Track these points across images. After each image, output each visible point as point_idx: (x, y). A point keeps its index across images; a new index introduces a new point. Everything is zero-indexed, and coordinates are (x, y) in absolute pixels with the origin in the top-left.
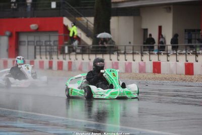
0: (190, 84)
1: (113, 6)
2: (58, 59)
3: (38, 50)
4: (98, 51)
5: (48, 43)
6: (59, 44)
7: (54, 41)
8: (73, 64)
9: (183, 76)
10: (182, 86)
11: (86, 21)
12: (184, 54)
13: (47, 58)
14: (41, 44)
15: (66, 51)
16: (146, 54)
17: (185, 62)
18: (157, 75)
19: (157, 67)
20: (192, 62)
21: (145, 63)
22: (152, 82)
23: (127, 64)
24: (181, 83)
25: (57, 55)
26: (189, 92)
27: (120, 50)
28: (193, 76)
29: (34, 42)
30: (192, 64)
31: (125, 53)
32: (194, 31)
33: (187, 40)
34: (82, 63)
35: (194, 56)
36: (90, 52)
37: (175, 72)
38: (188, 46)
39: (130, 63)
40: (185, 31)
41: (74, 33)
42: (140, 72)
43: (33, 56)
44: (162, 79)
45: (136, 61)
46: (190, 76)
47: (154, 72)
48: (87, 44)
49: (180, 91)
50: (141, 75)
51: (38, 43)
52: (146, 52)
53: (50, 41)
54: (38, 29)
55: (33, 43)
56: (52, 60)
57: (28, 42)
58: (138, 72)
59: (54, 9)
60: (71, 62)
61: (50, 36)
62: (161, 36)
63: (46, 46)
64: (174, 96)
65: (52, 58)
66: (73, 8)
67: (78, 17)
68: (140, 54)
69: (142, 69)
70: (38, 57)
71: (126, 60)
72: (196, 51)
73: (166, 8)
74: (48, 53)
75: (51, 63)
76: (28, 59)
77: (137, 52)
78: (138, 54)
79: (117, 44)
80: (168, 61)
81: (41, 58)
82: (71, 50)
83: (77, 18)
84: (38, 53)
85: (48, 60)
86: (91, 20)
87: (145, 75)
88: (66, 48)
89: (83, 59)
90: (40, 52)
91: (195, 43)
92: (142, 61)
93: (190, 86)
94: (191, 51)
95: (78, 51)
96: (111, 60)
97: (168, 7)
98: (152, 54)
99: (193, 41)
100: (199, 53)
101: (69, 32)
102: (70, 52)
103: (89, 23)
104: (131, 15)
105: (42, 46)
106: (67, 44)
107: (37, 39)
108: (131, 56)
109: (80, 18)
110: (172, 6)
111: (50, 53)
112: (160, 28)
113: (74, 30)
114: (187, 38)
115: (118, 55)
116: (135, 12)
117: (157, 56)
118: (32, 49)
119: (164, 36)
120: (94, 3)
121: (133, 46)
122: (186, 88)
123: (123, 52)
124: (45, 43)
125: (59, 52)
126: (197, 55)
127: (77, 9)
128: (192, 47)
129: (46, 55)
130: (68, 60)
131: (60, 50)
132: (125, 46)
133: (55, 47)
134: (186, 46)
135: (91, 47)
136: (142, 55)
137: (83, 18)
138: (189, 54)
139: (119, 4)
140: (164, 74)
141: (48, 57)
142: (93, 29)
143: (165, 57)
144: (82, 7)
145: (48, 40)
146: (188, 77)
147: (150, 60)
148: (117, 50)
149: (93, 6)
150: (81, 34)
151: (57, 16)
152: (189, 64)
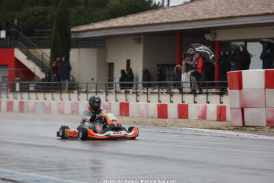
1: (72, 37)
2: (8, 98)
6: (10, 80)
7: (3, 77)
8: (25, 104)
9: (156, 120)
11: (41, 53)
12: (156, 93)
15: (18, 89)
16: (111, 92)
17: (157, 102)
18: (125, 118)
19: (124, 109)
20: (166, 103)
21: (110, 103)
25: (7, 94)
28: (166, 120)
30: (166, 106)
31: (86, 92)
32: (168, 66)
34: (36, 103)
35: (168, 96)
37: (145, 115)
40: (158, 65)
44: (130, 123)
46: (163, 120)
47: (121, 114)
56: (0, 99)
59: (3, 39)
60: (23, 102)
65: (1, 97)
66: (26, 38)
67: (31, 48)
68: (105, 93)
72: (170, 90)
73: (136, 39)
77: (101, 90)
78: (102, 92)
79: (77, 81)
80: (138, 101)
82: (24, 89)
83: (30, 50)
86: (48, 52)
88: (18, 85)
89: (37, 99)
91: (169, 80)
92: (107, 101)
94: (165, 90)
95: (32, 89)
97: (138, 38)
98: (119, 93)
99: (167, 78)
100: (174, 93)
102: (21, 91)
103: (44, 56)
104: (94, 47)
106: (18, 81)
109: (33, 50)
110: (142, 37)
112: (128, 62)
115: (79, 94)
116: (99, 43)
117: (124, 96)
120: (51, 32)
123: (84, 90)
125: (9, 90)
126: (171, 94)
127: (30, 39)
130: (19, 100)
131: (10, 88)
132: (87, 83)
133: (5, 84)
136: (107, 95)
137: (38, 50)
138: (162, 93)
139: (81, 34)
140: (133, 117)
142: (49, 63)
143: (135, 96)
144: (37, 37)
147: (117, 101)
148: (78, 88)
149: (50, 35)
150: (35, 69)
151: (7, 48)
152: (162, 105)
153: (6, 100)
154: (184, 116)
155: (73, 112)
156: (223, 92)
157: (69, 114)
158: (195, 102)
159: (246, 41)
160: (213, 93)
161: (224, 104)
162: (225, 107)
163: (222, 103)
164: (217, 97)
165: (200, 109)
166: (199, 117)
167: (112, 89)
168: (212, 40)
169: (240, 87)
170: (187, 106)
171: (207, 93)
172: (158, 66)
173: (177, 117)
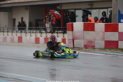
9: (34, 44)
12: (34, 32)
16: (14, 32)
17: (35, 37)
21: (14, 37)
28: (39, 45)
30: (39, 38)
32: (40, 20)
37: (30, 42)
39: (6, 37)
40: (36, 20)
45: (9, 36)
46: (37, 44)
47: (19, 42)
52: (15, 31)
58: (10, 41)
68: (11, 32)
69: (12, 40)
71: (4, 35)
72: (41, 31)
73: (26, 8)
77: (10, 31)
78: (10, 32)
80: (26, 36)
87: (14, 43)
91: (40, 27)
92: (12, 36)
94: (38, 31)
98: (18, 32)
99: (39, 25)
100: (43, 32)
104: (7, 11)
108: (7, 33)
110: (28, 7)
112: (22, 18)
117: (20, 33)
123: (2, 31)
126: (41, 33)
132: (3, 28)
136: (12, 33)
138: (37, 32)
140: (24, 43)
143: (25, 34)
147: (17, 36)
152: (37, 38)
156: (65, 32)
159: (75, 10)
160: (60, 33)
161: (65, 38)
162: (65, 39)
163: (64, 37)
164: (62, 34)
167: (15, 30)
168: (60, 9)
169: (72, 30)
170: (48, 38)
171: (57, 33)
173: (44, 43)
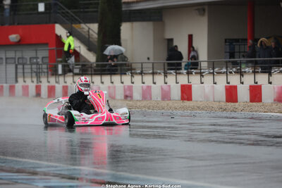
0: (233, 115)
1: (123, 9)
2: (49, 82)
3: (20, 71)
4: (105, 70)
5: (35, 60)
6: (50, 61)
7: (43, 58)
8: (69, 88)
9: (223, 104)
10: (222, 117)
11: (87, 29)
12: (224, 73)
13: (33, 82)
14: (25, 61)
15: (60, 71)
16: (171, 73)
17: (225, 84)
18: (187, 103)
19: (186, 92)
20: (235, 84)
21: (169, 86)
22: (179, 112)
23: (145, 88)
24: (220, 114)
25: (48, 77)
26: (231, 125)
27: (134, 69)
28: (237, 104)
29: (15, 58)
30: (235, 87)
31: (141, 73)
32: (237, 40)
33: (228, 54)
35: (238, 77)
36: (93, 72)
37: (211, 99)
38: (229, 61)
39: (149, 87)
40: (226, 40)
41: (70, 46)
42: (163, 99)
43: (14, 79)
44: (193, 109)
45: (157, 85)
46: (232, 104)
47: (183, 99)
48: (89, 62)
49: (219, 125)
50: (164, 103)
51: (21, 61)
52: (172, 71)
53: (37, 58)
54: (20, 41)
55: (13, 61)
56: (39, 84)
57: (6, 59)
58: (159, 99)
59: (42, 13)
60: (67, 87)
61: (36, 50)
62: (191, 49)
63: (31, 64)
64: (211, 132)
65: (41, 82)
66: (69, 11)
67: (76, 23)
68: (163, 74)
69: (166, 96)
70: (21, 80)
71: (144, 83)
72: (240, 69)
73: (198, 9)
74: (34, 75)
75: (38, 88)
76: (6, 83)
78: (160, 73)
79: (130, 60)
80: (202, 83)
81: (25, 81)
82: (66, 70)
83: (73, 25)
84: (20, 74)
85: (35, 84)
86: (94, 27)
87: (170, 103)
88: (60, 67)
90: (24, 73)
91: (240, 58)
92: (166, 83)
93: (233, 118)
94: (234, 69)
95: (77, 71)
96: (122, 83)
97: (200, 8)
98: (180, 73)
99: (237, 55)
100: (245, 72)
101: (63, 44)
102: (65, 73)
103: (90, 31)
104: (149, 20)
105: (26, 64)
106: (61, 62)
107: (19, 55)
108: (151, 77)
109: (78, 25)
110: (206, 7)
111: (37, 75)
112: (190, 37)
113: (70, 42)
114: (228, 51)
115: (132, 76)
116: (155, 16)
117: (186, 77)
118: (11, 68)
119: (195, 49)
120: (98, 4)
121: (153, 63)
122: (228, 120)
123: (139, 71)
124: (30, 60)
125: (50, 72)
126: (241, 74)
127: (74, 13)
128: (235, 64)
129: (32, 77)
130: (62, 83)
132: (142, 63)
133: (45, 66)
134: (227, 62)
135: (95, 65)
136: (166, 76)
137: (83, 25)
138: (231, 73)
139: (134, 5)
140: (197, 101)
141: (35, 80)
142: (96, 40)
143: (198, 77)
144: (82, 10)
145: (35, 56)
146: (230, 105)
147: (177, 83)
148: (131, 69)
149: (97, 8)
150: (80, 47)
151: (46, 23)
152: (231, 87)
153: (47, 84)
154: (257, 99)
155: (126, 97)
157: (121, 100)
158: (271, 83)
165: (276, 90)
166: (275, 100)
170: (260, 87)
172: (226, 42)
173: (249, 100)
